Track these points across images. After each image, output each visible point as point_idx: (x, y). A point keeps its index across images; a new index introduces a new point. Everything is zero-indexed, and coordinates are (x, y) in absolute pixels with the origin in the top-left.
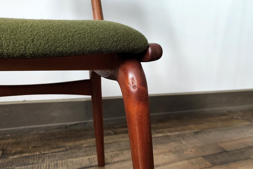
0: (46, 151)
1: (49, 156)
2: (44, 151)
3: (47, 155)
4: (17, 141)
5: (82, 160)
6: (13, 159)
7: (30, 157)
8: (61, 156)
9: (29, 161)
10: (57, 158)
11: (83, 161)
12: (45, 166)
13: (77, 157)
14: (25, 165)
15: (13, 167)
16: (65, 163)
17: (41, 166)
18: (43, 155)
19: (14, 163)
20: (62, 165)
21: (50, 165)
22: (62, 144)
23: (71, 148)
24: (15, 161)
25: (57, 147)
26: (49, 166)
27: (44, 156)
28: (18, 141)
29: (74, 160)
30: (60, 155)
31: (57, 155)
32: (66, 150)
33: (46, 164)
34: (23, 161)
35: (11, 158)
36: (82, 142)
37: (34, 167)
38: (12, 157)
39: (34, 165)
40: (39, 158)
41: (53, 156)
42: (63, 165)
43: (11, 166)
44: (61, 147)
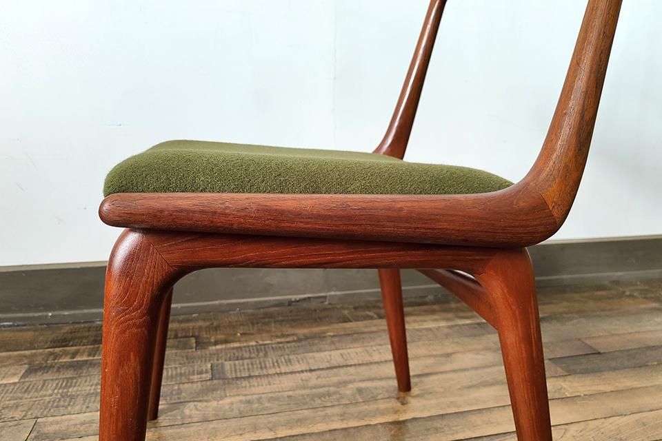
0: (266, 340)
1: (273, 348)
2: (263, 341)
3: (270, 346)
4: (212, 324)
5: (330, 356)
6: (217, 350)
7: (243, 349)
8: (294, 349)
9: (243, 355)
10: (287, 351)
11: (332, 358)
12: (271, 362)
13: (320, 350)
14: (238, 359)
15: (220, 361)
16: (302, 360)
17: (264, 362)
18: (263, 347)
19: (220, 355)
20: (298, 361)
21: (279, 361)
22: (291, 331)
23: (307, 338)
24: (221, 352)
25: (283, 336)
26: (277, 362)
27: (265, 348)
28: (215, 324)
29: (317, 355)
30: (291, 347)
31: (285, 347)
32: (299, 340)
33: (272, 359)
34: (234, 354)
35: (212, 348)
36: (324, 328)
37: (254, 363)
38: (214, 348)
39: (253, 360)
40: (257, 350)
41: (280, 348)
42: (301, 362)
43: (218, 360)
44: (289, 335)
